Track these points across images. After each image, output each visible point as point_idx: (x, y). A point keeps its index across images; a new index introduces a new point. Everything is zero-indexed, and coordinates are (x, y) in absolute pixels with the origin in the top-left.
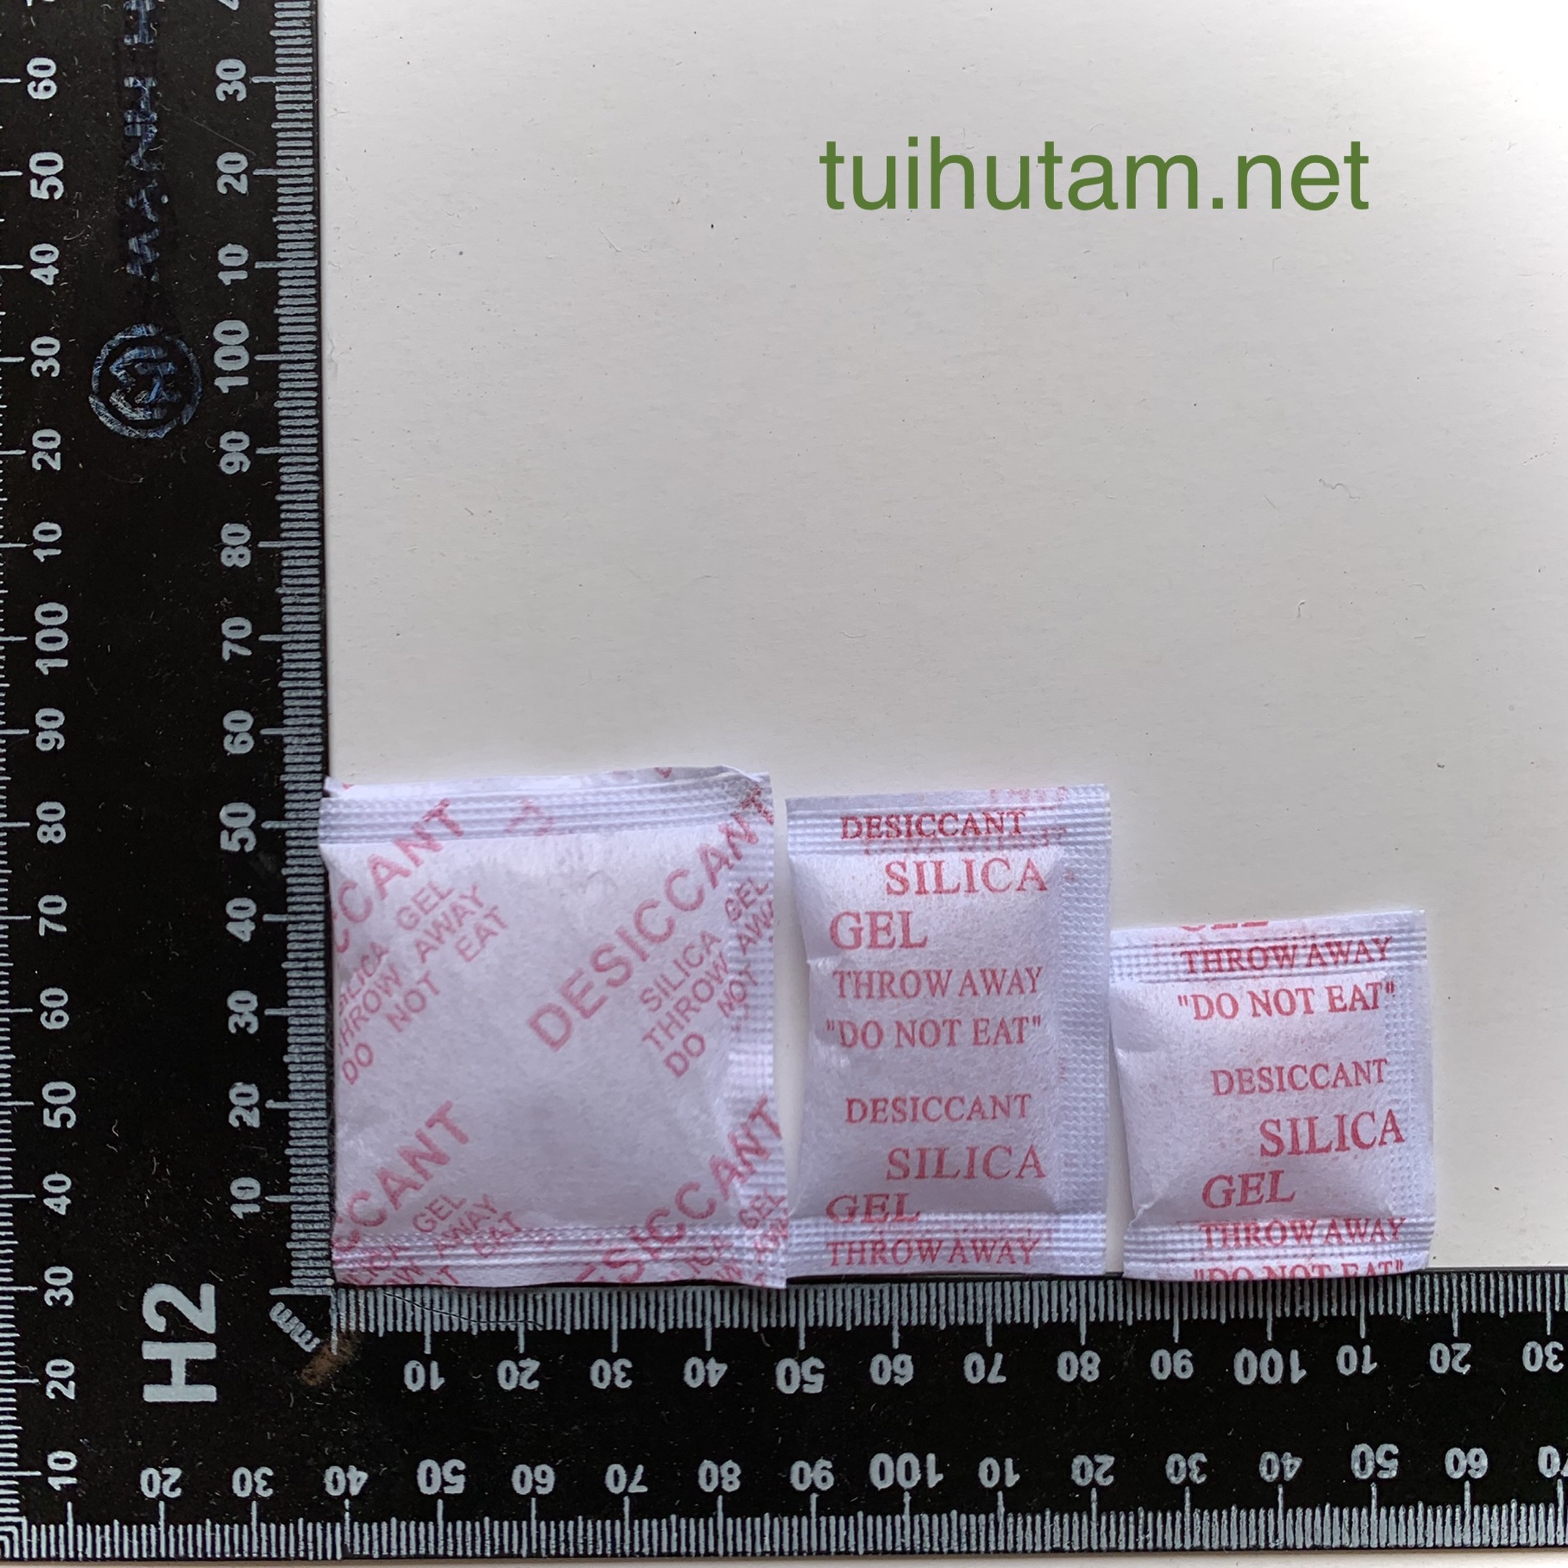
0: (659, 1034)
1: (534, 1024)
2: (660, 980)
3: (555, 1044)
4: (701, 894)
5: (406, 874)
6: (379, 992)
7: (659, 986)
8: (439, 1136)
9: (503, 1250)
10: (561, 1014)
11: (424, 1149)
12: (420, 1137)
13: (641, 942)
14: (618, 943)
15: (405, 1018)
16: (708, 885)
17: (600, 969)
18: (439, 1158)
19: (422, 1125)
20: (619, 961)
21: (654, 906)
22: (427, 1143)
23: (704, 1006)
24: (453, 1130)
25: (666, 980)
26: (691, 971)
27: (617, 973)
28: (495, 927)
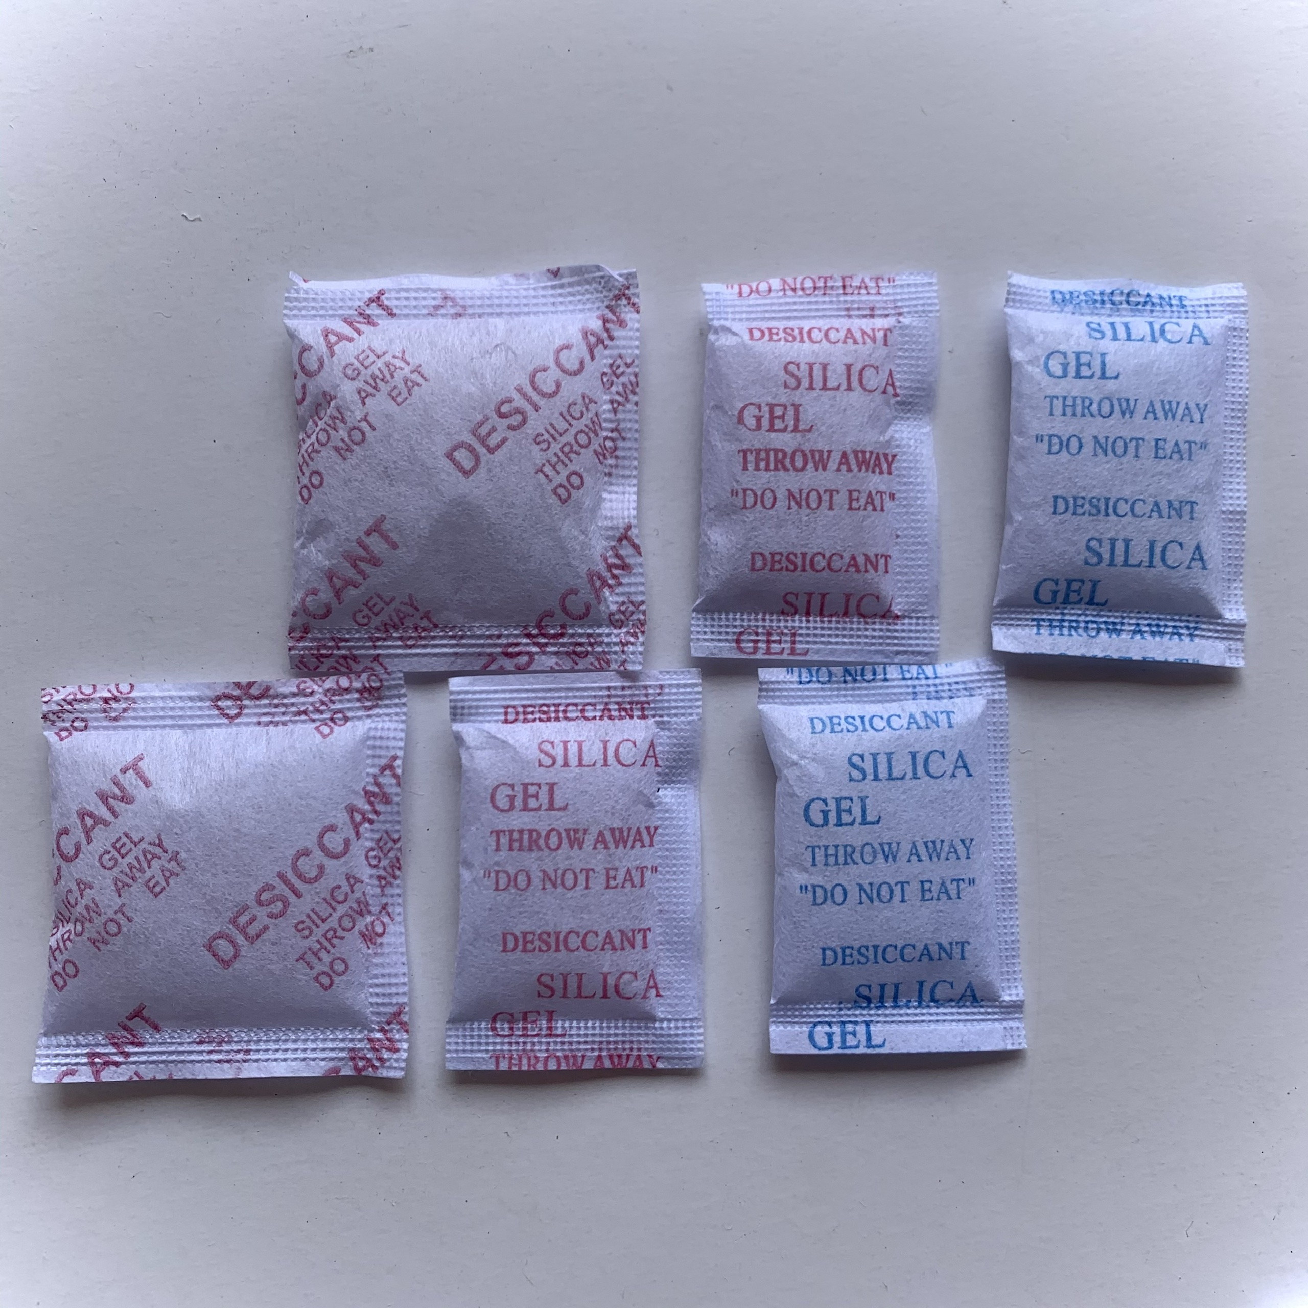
0: (548, 469)
1: (450, 456)
2: (549, 428)
3: (466, 473)
4: (582, 363)
5: (350, 340)
6: (328, 428)
7: (548, 432)
8: (376, 544)
9: (423, 643)
10: (471, 450)
11: (363, 553)
12: (360, 543)
13: (536, 397)
14: (516, 396)
15: (349, 450)
16: (588, 358)
17: (502, 416)
18: (375, 562)
19: (361, 534)
20: (518, 411)
21: (545, 370)
22: (365, 548)
23: (582, 451)
24: (386, 538)
25: (554, 428)
26: (574, 422)
27: (516, 419)
28: (420, 380)
